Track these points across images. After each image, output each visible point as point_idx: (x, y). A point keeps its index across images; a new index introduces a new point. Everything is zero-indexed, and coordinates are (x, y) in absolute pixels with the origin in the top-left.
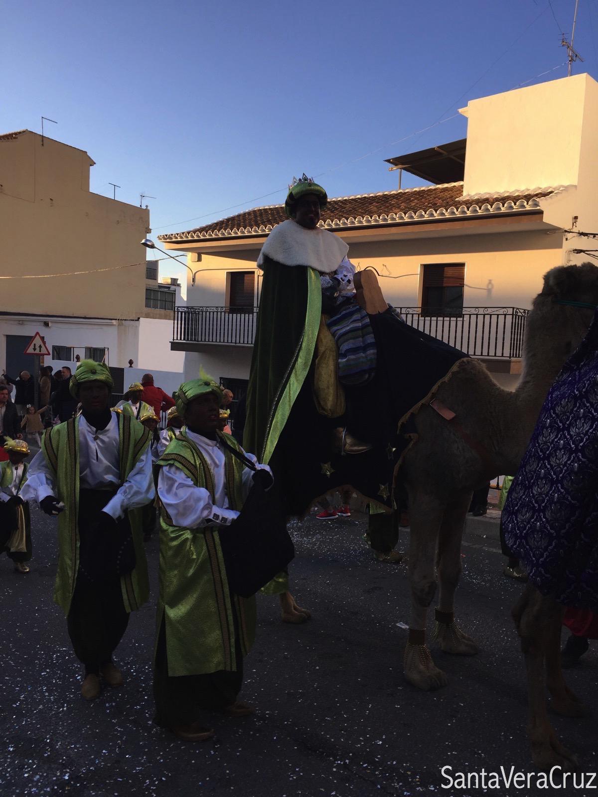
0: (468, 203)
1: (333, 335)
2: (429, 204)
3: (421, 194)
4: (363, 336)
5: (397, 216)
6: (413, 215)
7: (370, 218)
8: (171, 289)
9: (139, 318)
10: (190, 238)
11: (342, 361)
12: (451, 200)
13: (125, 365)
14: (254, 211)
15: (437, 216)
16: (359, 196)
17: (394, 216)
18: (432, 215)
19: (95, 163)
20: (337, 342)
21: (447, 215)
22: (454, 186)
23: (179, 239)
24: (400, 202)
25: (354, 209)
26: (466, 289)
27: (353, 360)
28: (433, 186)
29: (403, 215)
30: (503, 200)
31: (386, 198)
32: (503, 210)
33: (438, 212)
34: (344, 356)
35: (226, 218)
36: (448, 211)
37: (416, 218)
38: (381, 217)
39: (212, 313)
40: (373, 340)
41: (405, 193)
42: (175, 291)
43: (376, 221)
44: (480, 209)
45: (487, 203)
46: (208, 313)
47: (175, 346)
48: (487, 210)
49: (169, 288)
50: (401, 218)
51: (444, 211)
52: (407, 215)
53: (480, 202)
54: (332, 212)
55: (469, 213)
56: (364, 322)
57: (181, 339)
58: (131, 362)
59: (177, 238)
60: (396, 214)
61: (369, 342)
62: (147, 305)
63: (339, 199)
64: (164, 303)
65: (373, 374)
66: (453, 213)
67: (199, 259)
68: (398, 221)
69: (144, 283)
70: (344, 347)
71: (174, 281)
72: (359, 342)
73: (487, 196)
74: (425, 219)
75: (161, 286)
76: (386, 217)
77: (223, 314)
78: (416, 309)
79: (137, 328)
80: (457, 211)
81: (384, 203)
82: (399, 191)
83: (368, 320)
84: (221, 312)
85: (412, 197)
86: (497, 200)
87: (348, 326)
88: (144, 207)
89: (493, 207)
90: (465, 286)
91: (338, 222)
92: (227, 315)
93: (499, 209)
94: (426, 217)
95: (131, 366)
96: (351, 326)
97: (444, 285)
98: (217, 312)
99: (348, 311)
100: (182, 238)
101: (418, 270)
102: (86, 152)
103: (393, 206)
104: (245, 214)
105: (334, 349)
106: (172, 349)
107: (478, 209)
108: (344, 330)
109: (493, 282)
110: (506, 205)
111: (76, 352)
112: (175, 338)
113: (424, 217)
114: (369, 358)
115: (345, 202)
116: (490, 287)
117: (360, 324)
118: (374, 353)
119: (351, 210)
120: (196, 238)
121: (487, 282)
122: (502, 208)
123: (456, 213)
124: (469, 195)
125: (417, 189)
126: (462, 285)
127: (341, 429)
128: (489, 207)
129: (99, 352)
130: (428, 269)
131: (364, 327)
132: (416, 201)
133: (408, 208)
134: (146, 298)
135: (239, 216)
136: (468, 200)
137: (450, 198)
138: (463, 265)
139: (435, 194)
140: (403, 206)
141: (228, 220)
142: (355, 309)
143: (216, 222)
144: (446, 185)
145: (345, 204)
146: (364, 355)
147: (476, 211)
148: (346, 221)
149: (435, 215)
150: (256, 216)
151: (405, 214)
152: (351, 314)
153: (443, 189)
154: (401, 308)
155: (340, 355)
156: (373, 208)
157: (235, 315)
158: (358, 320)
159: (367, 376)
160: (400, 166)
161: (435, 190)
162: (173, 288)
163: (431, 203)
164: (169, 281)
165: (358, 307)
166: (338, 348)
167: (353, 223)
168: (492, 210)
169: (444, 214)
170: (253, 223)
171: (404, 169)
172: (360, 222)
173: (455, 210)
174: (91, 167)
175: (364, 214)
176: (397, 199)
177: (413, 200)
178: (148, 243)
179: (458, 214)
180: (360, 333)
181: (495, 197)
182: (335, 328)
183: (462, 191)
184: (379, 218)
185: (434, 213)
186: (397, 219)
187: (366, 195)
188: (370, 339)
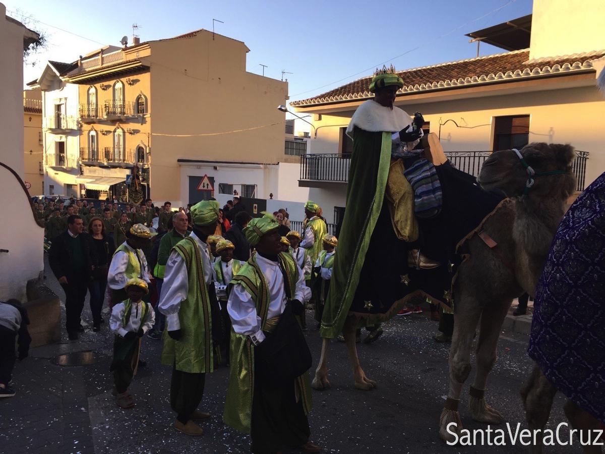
0: (532, 66)
1: (410, 181)
2: (500, 68)
3: (494, 60)
4: (432, 182)
5: (472, 79)
6: (485, 78)
7: (450, 82)
8: (304, 141)
9: (279, 163)
10: (313, 103)
11: (418, 200)
12: (518, 64)
13: (267, 198)
14: (362, 81)
15: (505, 78)
16: (444, 64)
17: (470, 79)
18: (501, 77)
19: (250, 50)
20: (413, 186)
21: (514, 77)
22: (523, 52)
23: (305, 104)
24: (477, 67)
25: (439, 75)
26: (530, 135)
27: (426, 200)
28: (505, 53)
29: (477, 78)
30: (561, 62)
31: (465, 65)
32: (561, 71)
33: (506, 74)
34: (419, 196)
35: (341, 86)
36: (515, 73)
37: (488, 80)
38: (459, 81)
39: (328, 159)
40: (439, 185)
41: (482, 60)
42: (306, 142)
43: (455, 83)
44: (541, 71)
45: (549, 65)
46: (325, 159)
47: (302, 184)
48: (548, 71)
49: (302, 139)
50: (476, 80)
51: (511, 74)
52: (480, 78)
53: (542, 65)
54: (421, 78)
55: (532, 75)
56: (432, 172)
57: (306, 178)
58: (271, 195)
59: (303, 104)
60: (471, 78)
61: (437, 186)
62: (286, 153)
63: (428, 67)
64: (298, 151)
65: (440, 210)
66: (519, 75)
67: (320, 119)
68: (473, 83)
69: (284, 136)
70: (419, 191)
71: (306, 135)
72: (430, 187)
73: (549, 60)
74: (495, 80)
75: (296, 139)
76: (463, 80)
77: (336, 159)
78: (488, 153)
79: (277, 170)
80: (522, 73)
81: (464, 69)
82: (477, 59)
83: (434, 170)
84: (335, 158)
85: (487, 62)
86: (557, 62)
87: (420, 175)
88: (284, 81)
89: (553, 68)
90: (530, 133)
91: (424, 86)
92: (339, 159)
93: (558, 70)
94: (496, 79)
95: (271, 198)
96: (423, 175)
97: (513, 132)
98: (332, 158)
99: (419, 164)
100: (307, 103)
101: (490, 121)
102: (244, 43)
103: (470, 71)
104: (354, 83)
105: (411, 192)
106: (300, 185)
107: (539, 70)
108: (418, 178)
109: (554, 129)
110: (563, 67)
111: (235, 188)
112: (302, 178)
113: (494, 79)
114: (437, 198)
115: (432, 70)
116: (551, 133)
117: (429, 173)
118: (440, 195)
119: (436, 76)
120: (317, 103)
121: (549, 129)
122: (560, 69)
123: (521, 74)
124: (534, 59)
125: (492, 56)
126: (527, 133)
127: (416, 251)
128: (549, 68)
129: (250, 188)
130: (499, 120)
131: (433, 175)
132: (489, 66)
133: (482, 72)
134: (285, 148)
135: (350, 85)
136: (533, 64)
137: (518, 62)
138: (528, 116)
139: (507, 59)
140: (478, 70)
141: (342, 88)
142: (424, 162)
143: (332, 90)
144: (516, 52)
145: (433, 71)
146: (433, 196)
147: (538, 72)
148: (430, 85)
149: (503, 77)
150: (362, 84)
151: (479, 77)
152: (422, 166)
153: (513, 55)
154: (475, 152)
155: (415, 196)
156: (454, 73)
157: (345, 160)
158: (428, 170)
159: (436, 211)
160: (478, 39)
161: (507, 56)
162: (305, 139)
163: (502, 68)
164: (303, 134)
165: (426, 161)
166: (414, 191)
167: (436, 86)
168: (551, 71)
169: (511, 76)
170: (360, 90)
171: (482, 40)
172: (442, 85)
173: (520, 72)
174: (247, 53)
175: (446, 78)
176: (475, 65)
177: (487, 66)
178: (283, 108)
179: (523, 75)
180: (430, 180)
181: (556, 60)
182: (411, 176)
183: (529, 57)
184: (457, 81)
185: (503, 75)
186: (472, 81)
187: (450, 63)
188: (437, 184)
